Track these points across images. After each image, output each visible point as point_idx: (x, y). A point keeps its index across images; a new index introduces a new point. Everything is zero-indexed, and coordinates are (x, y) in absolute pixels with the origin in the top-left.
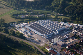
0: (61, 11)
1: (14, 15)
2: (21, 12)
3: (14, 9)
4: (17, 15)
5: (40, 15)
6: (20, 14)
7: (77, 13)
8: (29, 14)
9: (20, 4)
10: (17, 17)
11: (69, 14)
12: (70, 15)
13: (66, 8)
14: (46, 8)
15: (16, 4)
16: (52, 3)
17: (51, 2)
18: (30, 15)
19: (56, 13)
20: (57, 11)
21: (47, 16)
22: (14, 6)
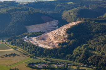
0: (83, 61)
1: (30, 64)
2: (38, 61)
3: (31, 57)
4: (33, 64)
5: (59, 64)
6: (37, 63)
7: (102, 64)
8: (47, 63)
9: (38, 52)
10: (34, 67)
11: (93, 65)
12: (94, 66)
13: (90, 58)
14: (66, 57)
15: (33, 52)
16: (74, 52)
17: (72, 51)
18: (48, 64)
19: (78, 64)
20: (79, 61)
21: (67, 67)
22: (30, 54)
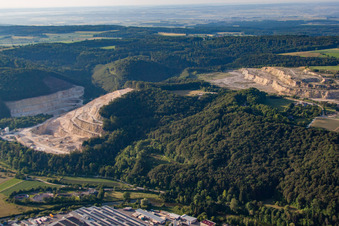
0: (138, 180)
1: (14, 194)
2: (35, 185)
3: (17, 177)
4: (22, 193)
5: (85, 190)
6: (32, 191)
7: (178, 183)
8: (55, 189)
9: (34, 164)
10: (23, 201)
11: (159, 187)
12: (162, 189)
13: (152, 171)
14: (100, 172)
15: (23, 165)
16: (117, 159)
17: (115, 157)
18: (59, 192)
19: (127, 186)
20: (129, 179)
21: (102, 195)
22: (16, 168)
